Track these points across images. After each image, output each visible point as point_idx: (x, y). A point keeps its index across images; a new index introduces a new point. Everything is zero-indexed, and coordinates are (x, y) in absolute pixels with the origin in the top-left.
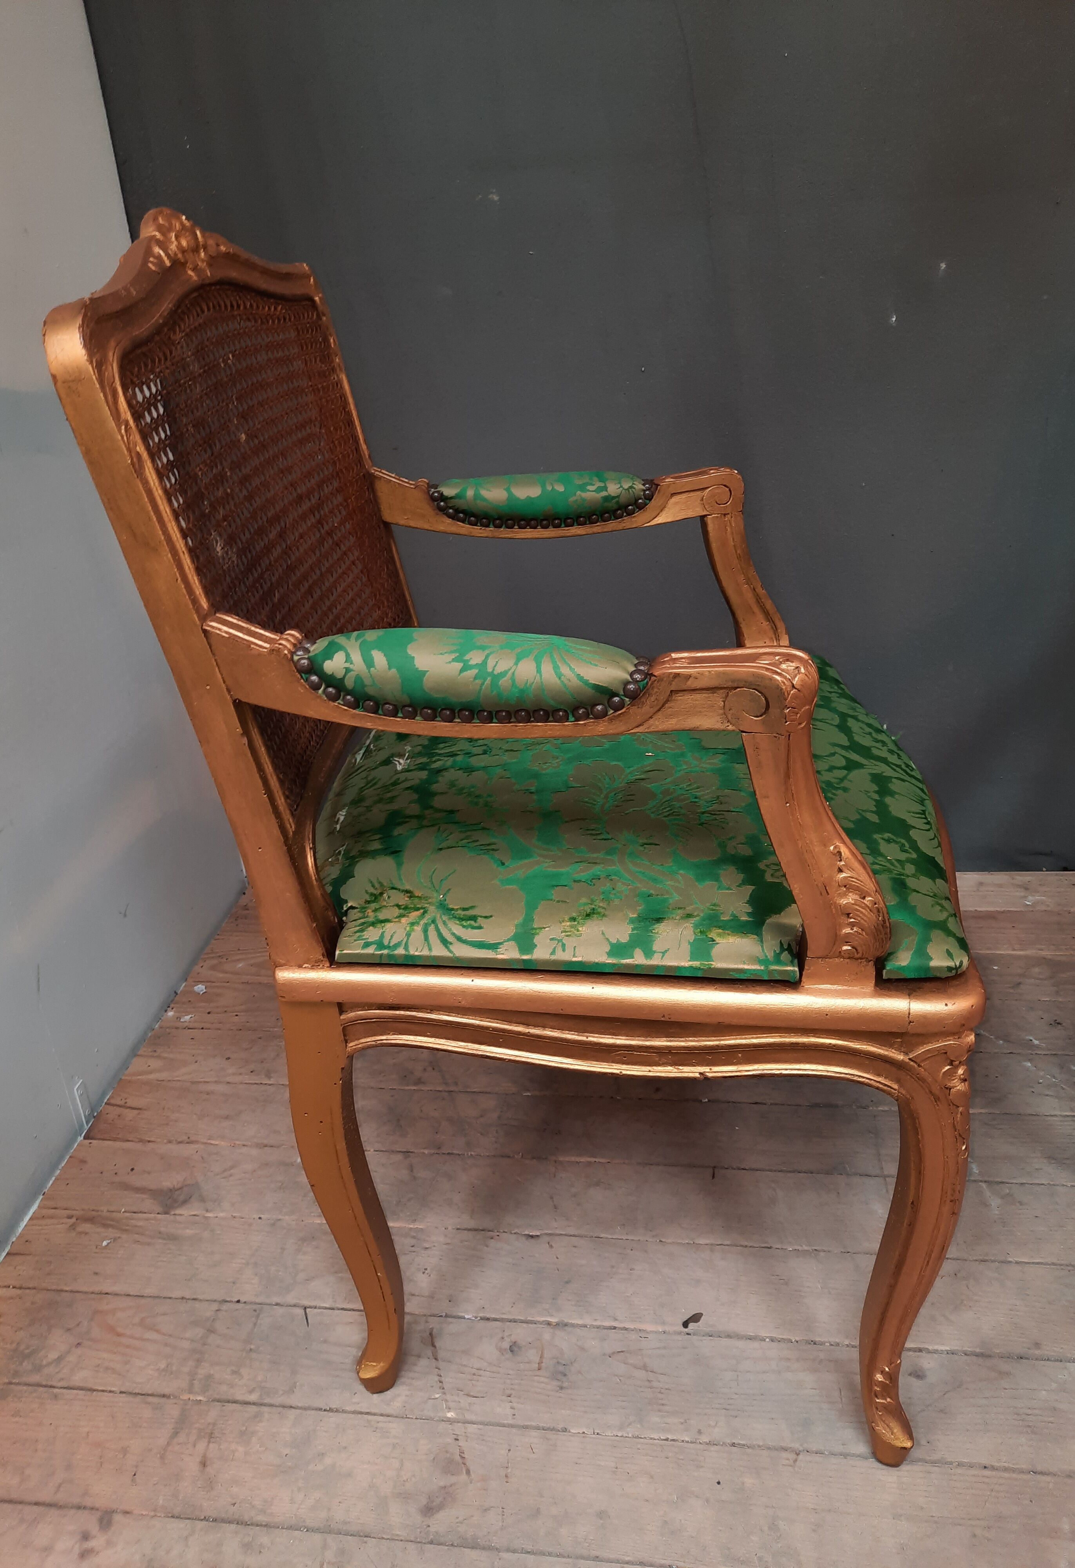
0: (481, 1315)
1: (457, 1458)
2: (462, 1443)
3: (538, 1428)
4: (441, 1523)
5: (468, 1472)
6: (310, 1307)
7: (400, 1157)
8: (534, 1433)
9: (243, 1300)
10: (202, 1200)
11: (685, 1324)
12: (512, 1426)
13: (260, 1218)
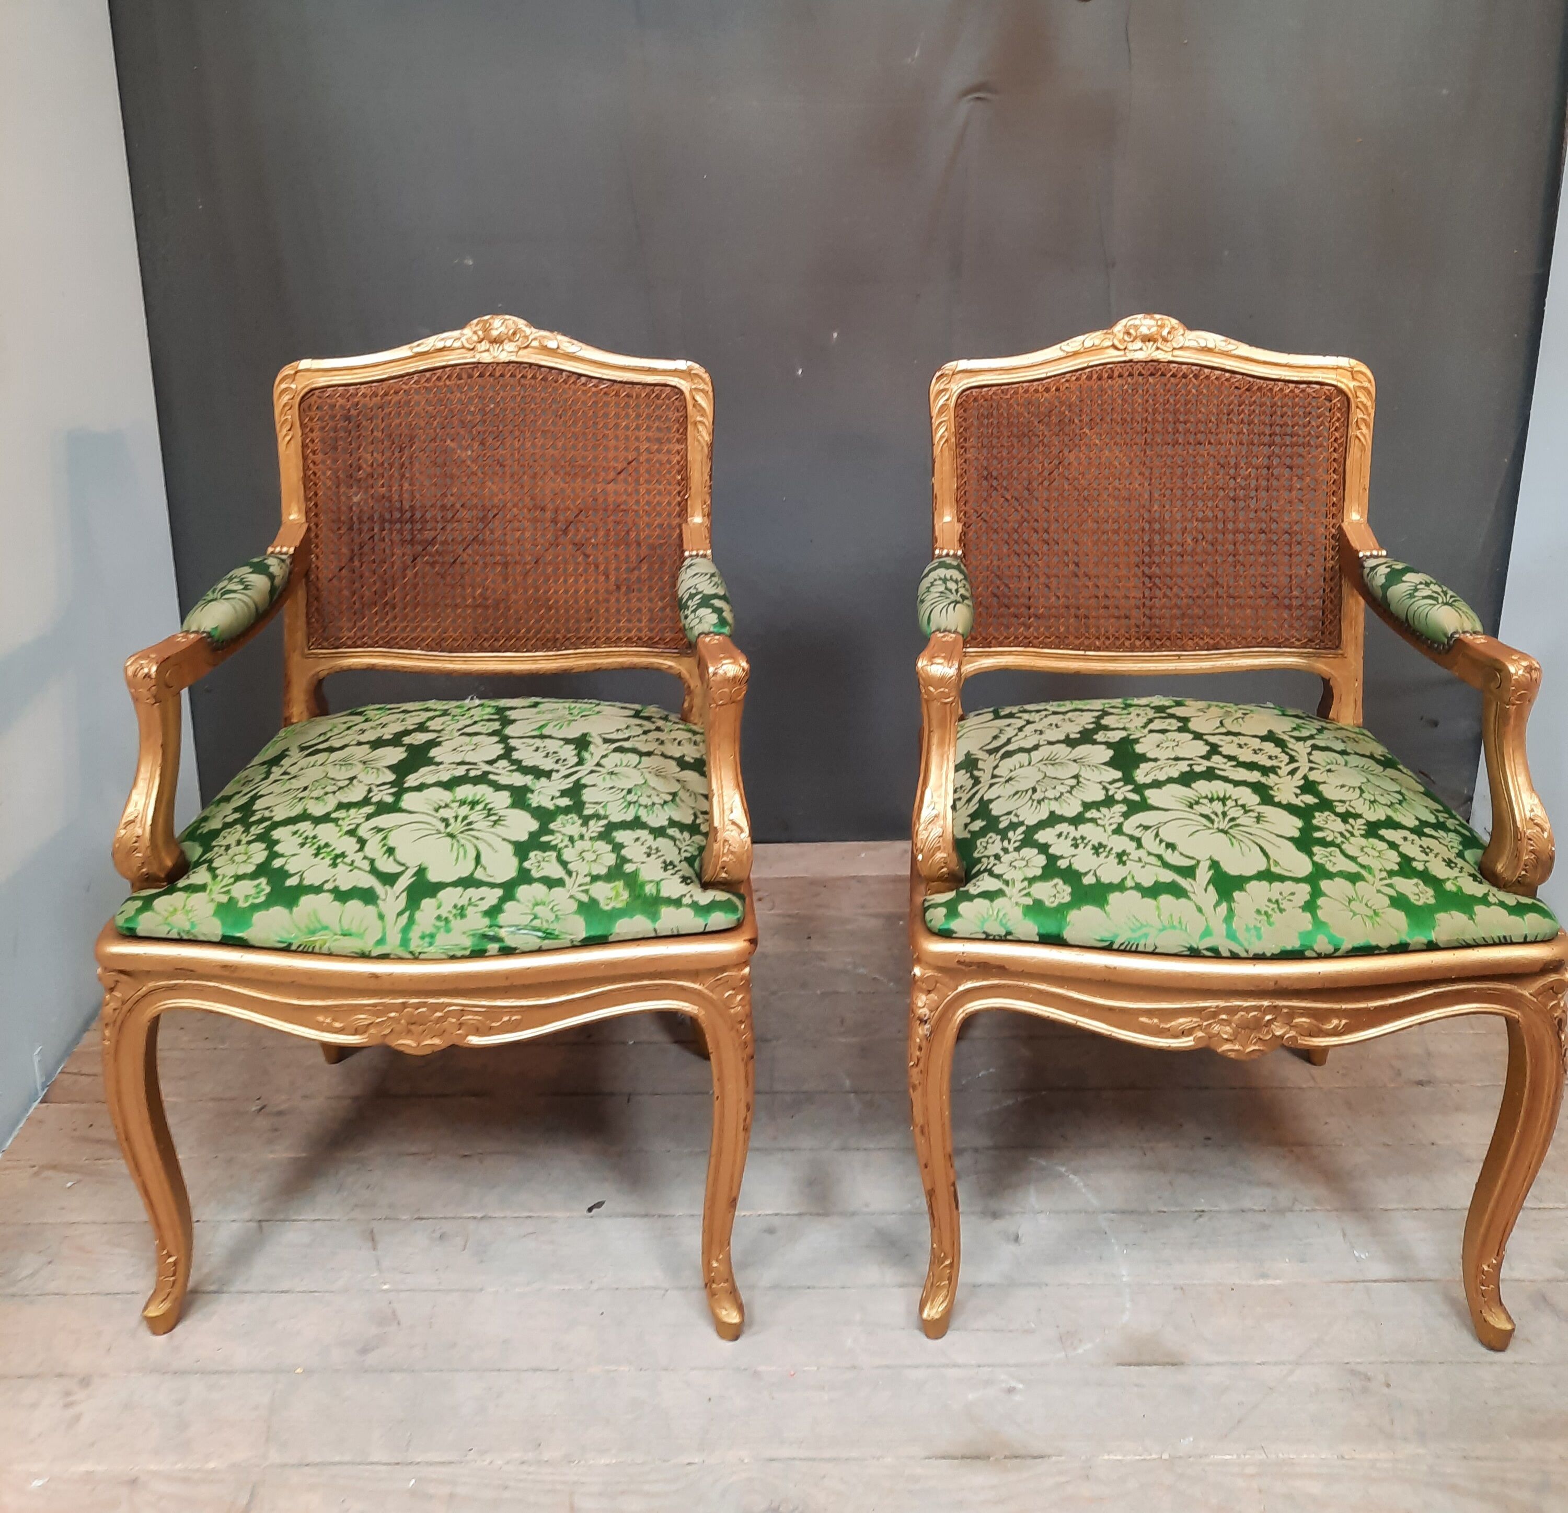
0: (416, 1216)
1: (390, 1315)
2: (394, 1304)
3: (460, 1289)
4: (375, 1359)
5: (398, 1324)
8: (456, 1293)
11: (590, 1210)
12: (438, 1290)
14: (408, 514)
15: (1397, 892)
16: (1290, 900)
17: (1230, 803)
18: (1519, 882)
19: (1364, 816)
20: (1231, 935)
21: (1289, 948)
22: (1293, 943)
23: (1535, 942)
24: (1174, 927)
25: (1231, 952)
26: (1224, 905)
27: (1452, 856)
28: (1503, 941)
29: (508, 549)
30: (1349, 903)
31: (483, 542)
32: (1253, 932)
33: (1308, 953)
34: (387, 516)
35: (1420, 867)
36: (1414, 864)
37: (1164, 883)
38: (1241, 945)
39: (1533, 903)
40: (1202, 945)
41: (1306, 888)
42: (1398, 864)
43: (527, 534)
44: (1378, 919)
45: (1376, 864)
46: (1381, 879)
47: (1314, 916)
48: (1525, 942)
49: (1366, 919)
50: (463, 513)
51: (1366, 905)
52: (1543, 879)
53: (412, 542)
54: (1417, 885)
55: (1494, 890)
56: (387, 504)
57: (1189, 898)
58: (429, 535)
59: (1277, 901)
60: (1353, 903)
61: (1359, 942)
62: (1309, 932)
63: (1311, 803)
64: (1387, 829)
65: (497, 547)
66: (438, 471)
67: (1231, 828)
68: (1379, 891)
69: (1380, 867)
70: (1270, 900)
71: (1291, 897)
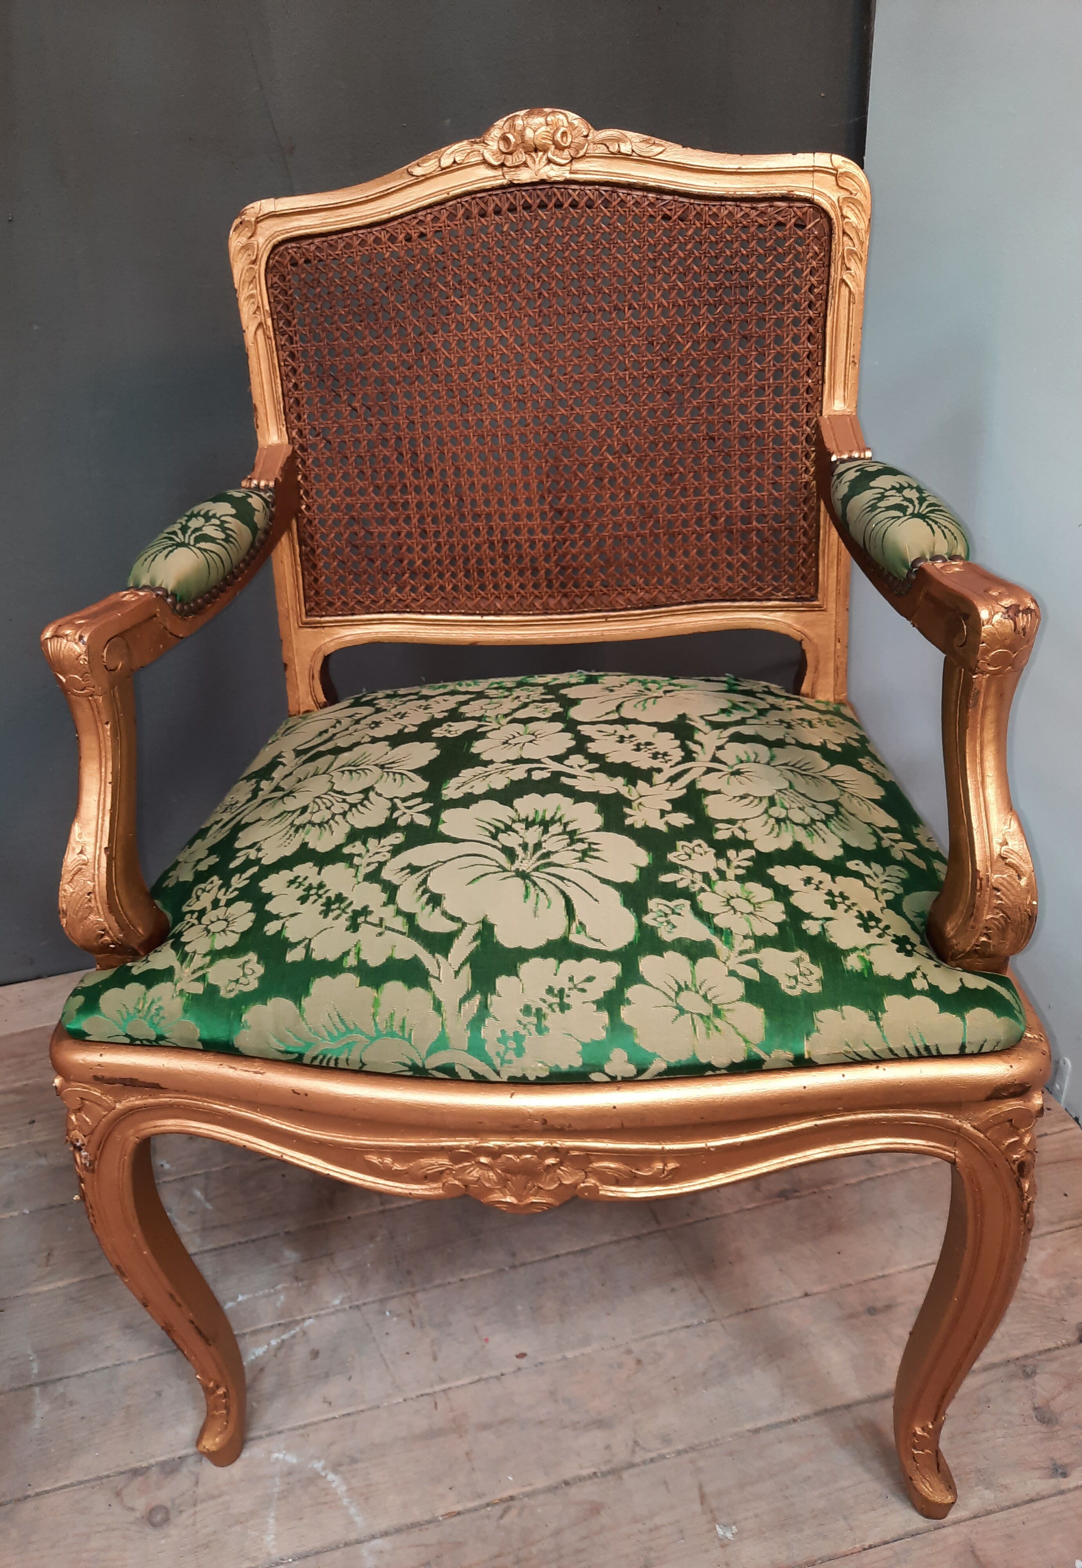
15: (762, 973)
16: (583, 990)
17: (555, 828)
18: (976, 951)
19: (756, 845)
20: (476, 1048)
21: (564, 1067)
22: (571, 1060)
23: (979, 1054)
24: (392, 1034)
25: (473, 1073)
26: (477, 999)
27: (876, 907)
28: (924, 1053)
30: (677, 994)
32: (512, 1044)
33: (595, 1077)
35: (812, 928)
36: (806, 925)
37: (401, 960)
38: (491, 1064)
39: (989, 988)
40: (432, 1062)
41: (615, 968)
42: (779, 925)
44: (717, 1021)
45: (738, 925)
46: (741, 953)
47: (614, 1014)
48: (962, 1054)
49: (698, 1020)
51: (705, 997)
52: (1017, 948)
54: (798, 962)
55: (928, 966)
57: (427, 986)
59: (562, 991)
60: (683, 994)
61: (679, 1055)
62: (599, 1043)
63: (680, 825)
64: (783, 864)
67: (537, 869)
68: (732, 973)
69: (747, 931)
70: (550, 990)
71: (586, 986)
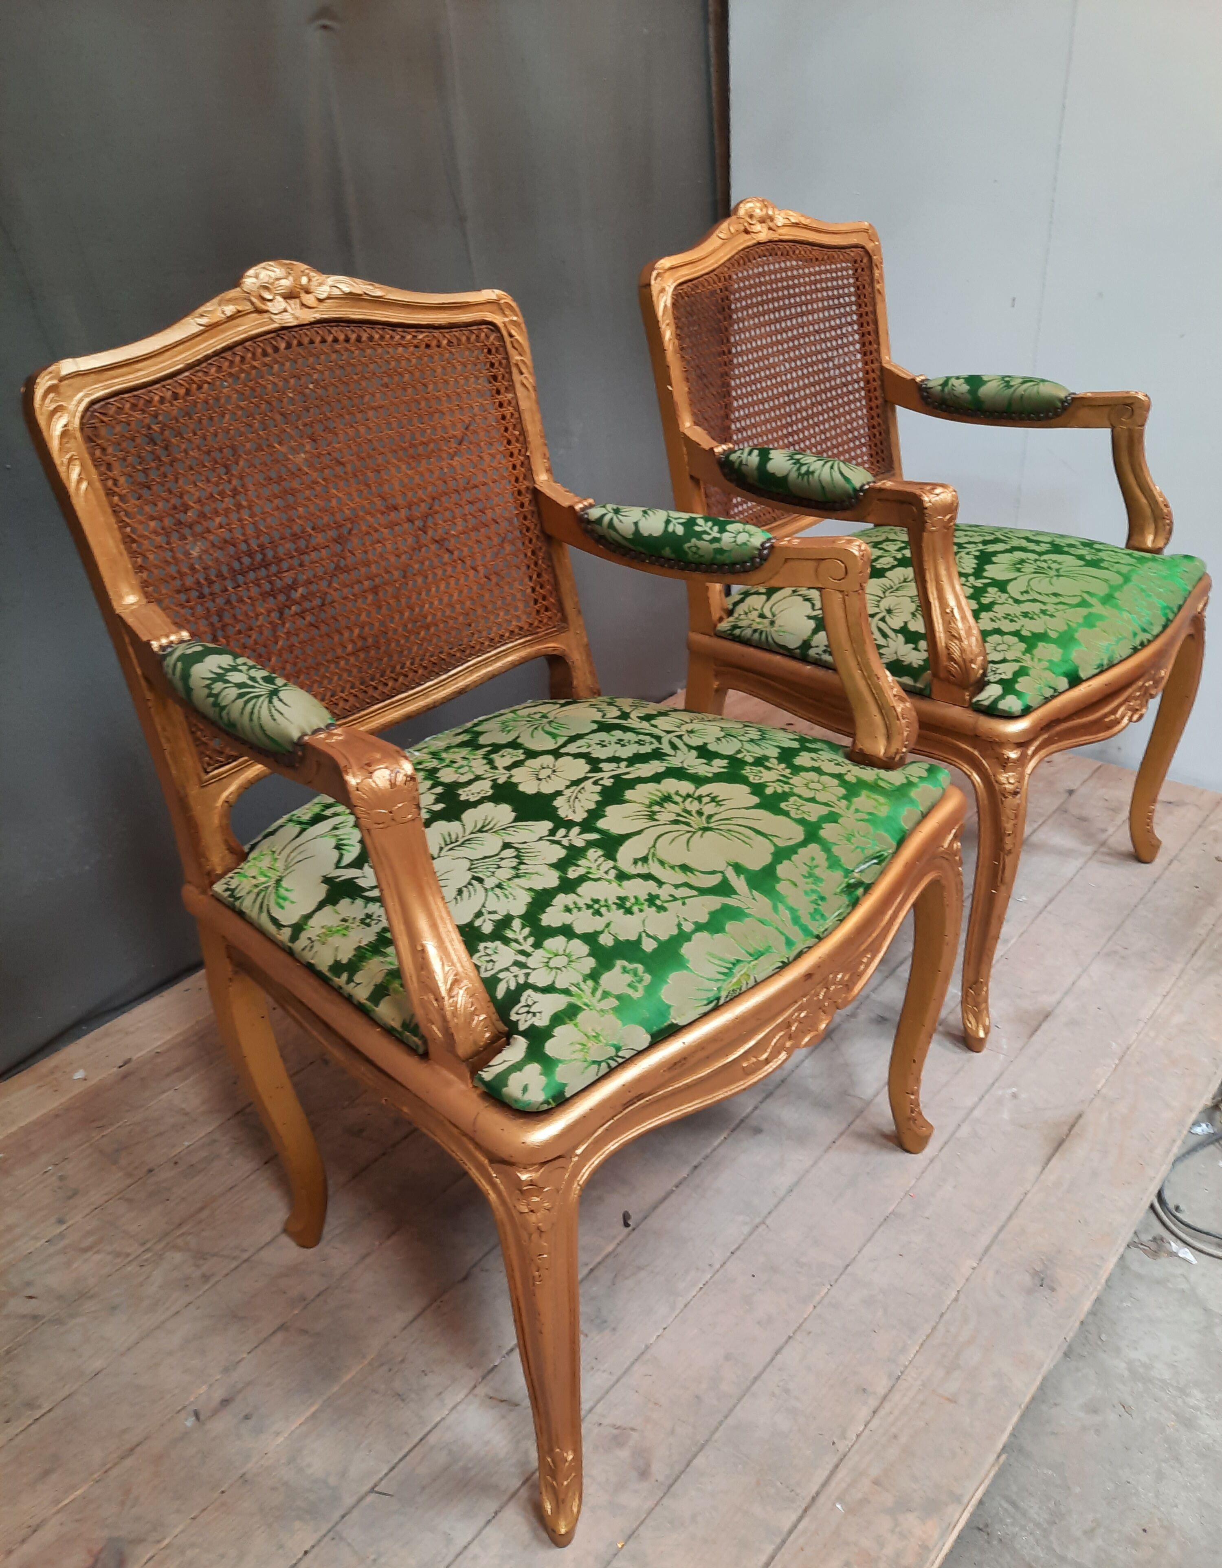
0: (504, 1352)
1: (616, 1432)
2: (605, 1422)
3: (633, 1364)
4: (660, 1471)
5: (633, 1429)
6: (376, 1485)
7: (280, 1336)
8: (636, 1367)
9: (307, 1547)
10: (139, 1541)
11: (627, 1225)
12: (618, 1381)
13: (223, 1492)
14: (259, 557)
29: (374, 568)
31: (347, 570)
34: (236, 565)
43: (389, 545)
50: (319, 539)
53: (272, 594)
56: (232, 550)
58: (288, 578)
65: (363, 570)
66: (276, 489)
